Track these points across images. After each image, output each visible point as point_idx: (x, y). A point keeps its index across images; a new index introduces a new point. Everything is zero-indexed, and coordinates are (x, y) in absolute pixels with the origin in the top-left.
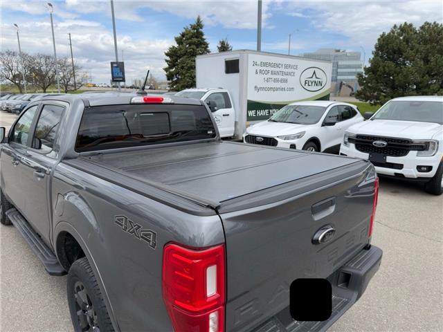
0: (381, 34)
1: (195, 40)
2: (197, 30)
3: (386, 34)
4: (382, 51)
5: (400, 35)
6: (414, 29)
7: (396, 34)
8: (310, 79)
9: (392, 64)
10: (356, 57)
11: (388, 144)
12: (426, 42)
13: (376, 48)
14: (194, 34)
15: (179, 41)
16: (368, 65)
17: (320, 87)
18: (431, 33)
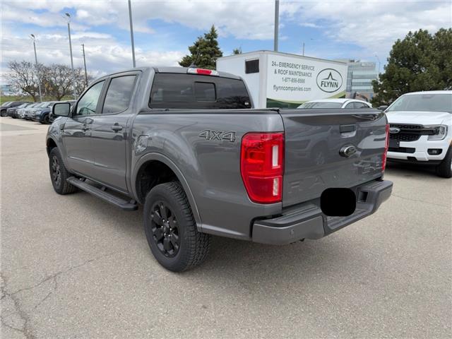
0: (396, 41)
1: (209, 48)
2: (212, 39)
3: (401, 41)
4: (397, 58)
5: (414, 41)
6: (430, 35)
7: (411, 41)
8: (326, 80)
9: (408, 71)
10: (371, 67)
11: (401, 131)
12: (441, 48)
13: (391, 54)
14: (208, 43)
15: (193, 50)
16: (384, 72)
17: (336, 88)
18: (446, 39)
